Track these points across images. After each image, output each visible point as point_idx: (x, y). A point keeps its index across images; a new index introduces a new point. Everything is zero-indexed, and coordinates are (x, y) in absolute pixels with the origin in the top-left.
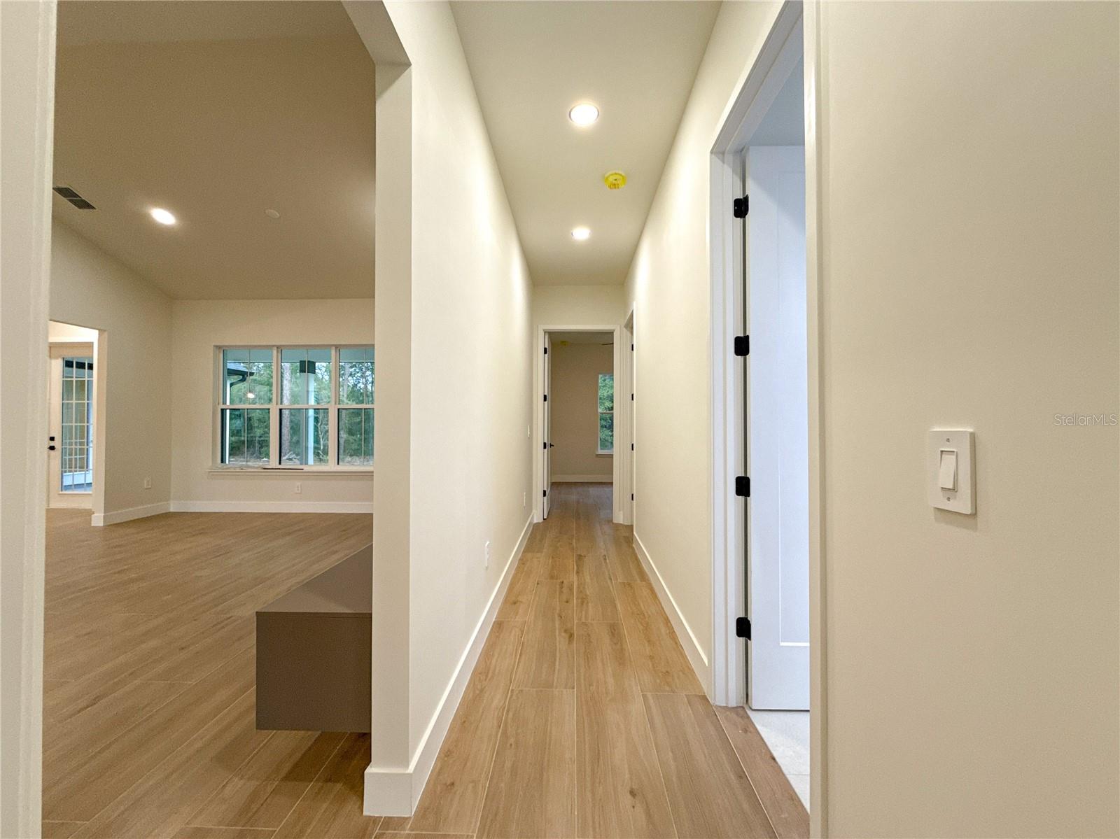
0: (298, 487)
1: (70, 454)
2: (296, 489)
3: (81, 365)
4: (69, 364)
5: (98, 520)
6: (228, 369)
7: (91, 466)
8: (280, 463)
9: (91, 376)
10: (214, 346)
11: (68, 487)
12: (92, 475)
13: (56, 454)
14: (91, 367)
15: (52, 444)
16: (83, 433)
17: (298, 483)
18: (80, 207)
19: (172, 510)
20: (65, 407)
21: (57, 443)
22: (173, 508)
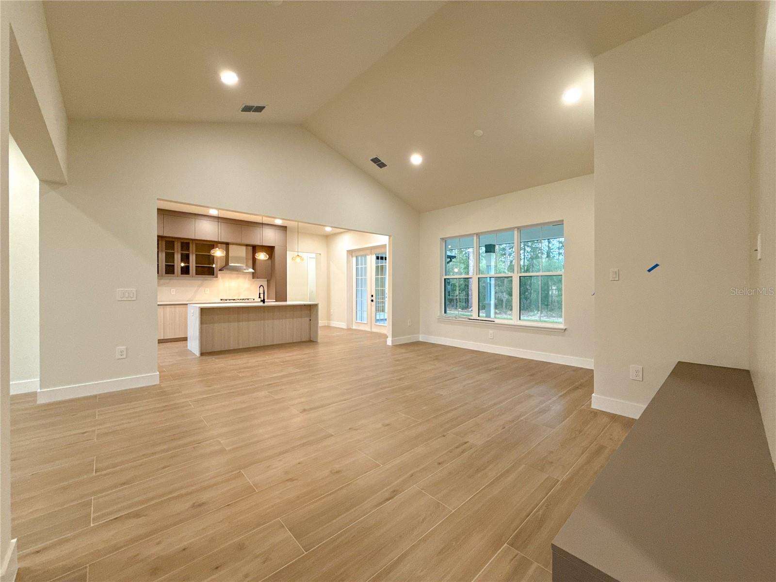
0: (491, 334)
1: (379, 304)
2: (490, 335)
3: (382, 258)
4: (378, 258)
5: (389, 342)
6: (448, 256)
7: (386, 312)
8: (479, 316)
9: (386, 263)
10: (441, 239)
11: (378, 320)
12: (387, 314)
13: (374, 303)
14: (386, 259)
15: (372, 298)
16: (383, 292)
17: (491, 331)
18: (381, 167)
19: (421, 340)
20: (377, 279)
21: (374, 298)
22: (421, 338)
